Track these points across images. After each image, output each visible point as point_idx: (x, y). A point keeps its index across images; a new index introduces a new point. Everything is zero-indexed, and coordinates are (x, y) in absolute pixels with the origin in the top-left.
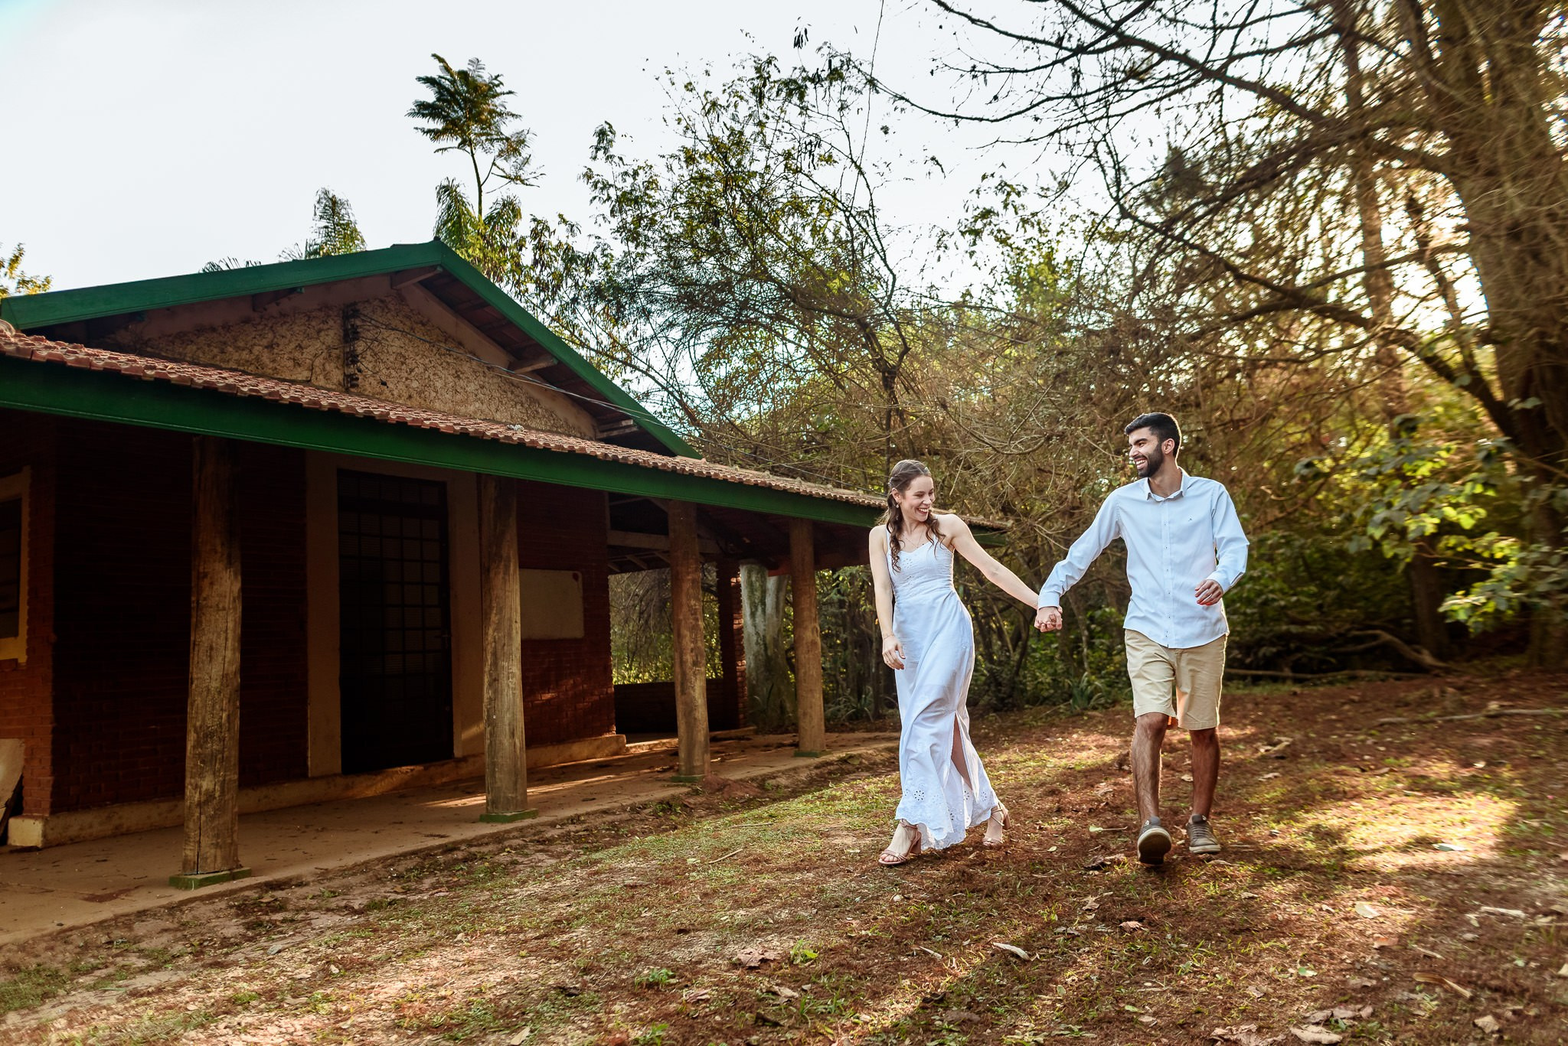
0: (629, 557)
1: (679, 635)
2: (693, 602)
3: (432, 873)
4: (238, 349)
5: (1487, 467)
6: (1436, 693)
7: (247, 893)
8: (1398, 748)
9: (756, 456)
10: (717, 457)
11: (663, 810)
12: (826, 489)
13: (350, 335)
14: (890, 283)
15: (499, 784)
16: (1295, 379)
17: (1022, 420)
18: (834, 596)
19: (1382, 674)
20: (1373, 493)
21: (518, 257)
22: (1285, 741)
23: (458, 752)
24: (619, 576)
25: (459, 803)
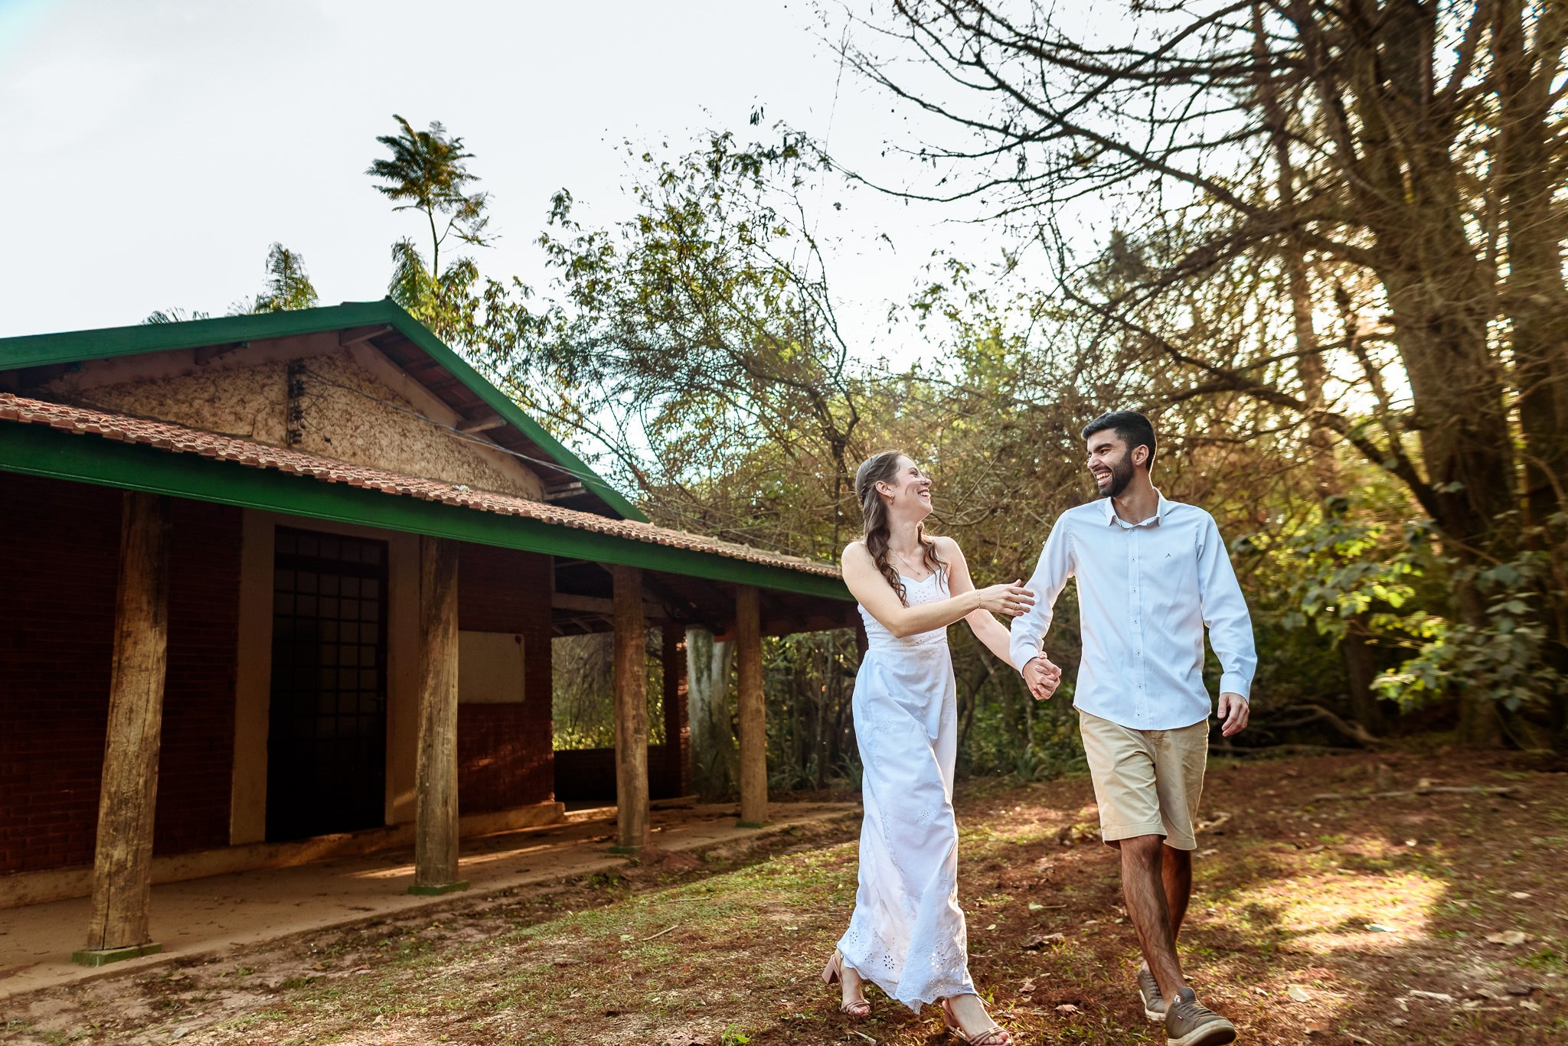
0: (574, 620)
1: (622, 702)
2: (636, 668)
3: (355, 949)
4: (177, 402)
5: (1414, 548)
6: (1370, 768)
7: (155, 970)
8: (1332, 825)
9: (705, 521)
10: (667, 522)
11: (599, 883)
12: (773, 556)
13: (295, 391)
14: (841, 353)
15: (429, 855)
16: (1233, 457)
17: (968, 491)
18: (781, 663)
19: (1318, 749)
20: (1308, 570)
21: (471, 316)
22: (1224, 817)
23: (389, 820)
24: (563, 639)
25: (388, 873)
